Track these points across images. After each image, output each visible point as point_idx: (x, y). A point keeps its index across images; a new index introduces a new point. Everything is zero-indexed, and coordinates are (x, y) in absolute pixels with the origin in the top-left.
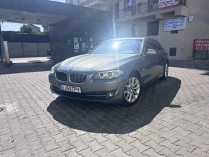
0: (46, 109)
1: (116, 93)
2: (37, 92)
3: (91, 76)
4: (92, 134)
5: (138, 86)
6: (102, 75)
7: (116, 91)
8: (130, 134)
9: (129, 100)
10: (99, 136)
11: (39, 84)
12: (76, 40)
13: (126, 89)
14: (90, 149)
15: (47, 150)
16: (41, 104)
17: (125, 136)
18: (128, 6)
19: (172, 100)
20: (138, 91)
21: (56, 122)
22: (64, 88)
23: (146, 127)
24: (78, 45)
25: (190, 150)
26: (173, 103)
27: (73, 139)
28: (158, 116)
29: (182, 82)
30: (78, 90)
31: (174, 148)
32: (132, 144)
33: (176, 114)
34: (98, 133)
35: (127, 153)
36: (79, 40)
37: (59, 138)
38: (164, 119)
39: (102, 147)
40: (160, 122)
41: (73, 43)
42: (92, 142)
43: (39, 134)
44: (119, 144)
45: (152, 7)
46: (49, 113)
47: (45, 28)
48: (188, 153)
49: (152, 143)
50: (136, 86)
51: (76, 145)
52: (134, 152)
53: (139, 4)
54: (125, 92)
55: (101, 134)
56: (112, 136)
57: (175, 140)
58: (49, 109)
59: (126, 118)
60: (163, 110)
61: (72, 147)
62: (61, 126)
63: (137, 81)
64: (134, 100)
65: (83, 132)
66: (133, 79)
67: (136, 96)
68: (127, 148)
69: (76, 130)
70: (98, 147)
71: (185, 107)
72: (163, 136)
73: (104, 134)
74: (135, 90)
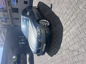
0: (51, 57)
1: (46, 30)
2: (44, 60)
3: (39, 40)
4: (63, 40)
5: (43, 20)
6: (39, 35)
7: (45, 30)
8: (63, 26)
9: (49, 24)
10: (64, 38)
11: (40, 59)
12: (20, 43)
13: (44, 26)
14: (69, 42)
15: (69, 58)
16: (49, 59)
17: (64, 28)
18: (5, 20)
19: (49, 7)
20: (45, 20)
21: (57, 54)
22: (43, 50)
23: (60, 19)
24: (22, 43)
25: (71, 4)
26: (50, 7)
27: (65, 48)
28: (56, 14)
29: (40, 1)
30: (45, 45)
31: (70, 10)
32: (68, 26)
33: (55, 6)
34: (62, 38)
35: (71, 28)
36: (20, 42)
37: (64, 53)
38: (57, 12)
39: (68, 37)
40: (58, 13)
41: (21, 45)
42: (67, 41)
43: (62, 60)
44: (67, 30)
45: (6, 10)
46: (53, 56)
47: (14, 56)
48: (72, 5)
49: (68, 18)
50: (43, 21)
51: (67, 47)
52: (71, 25)
53: (4, 16)
54: (46, 26)
55: (63, 37)
56: (64, 33)
57: (66, 9)
58: (52, 56)
59: (56, 26)
60: (53, 11)
61: (68, 49)
62: (59, 52)
63: (41, 21)
64: (49, 22)
65: (62, 44)
66: (40, 22)
67: (47, 21)
68: (69, 28)
69: (61, 47)
70: (68, 39)
71: (52, 2)
72: (64, 13)
73: (63, 36)
74: (45, 21)
